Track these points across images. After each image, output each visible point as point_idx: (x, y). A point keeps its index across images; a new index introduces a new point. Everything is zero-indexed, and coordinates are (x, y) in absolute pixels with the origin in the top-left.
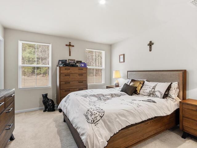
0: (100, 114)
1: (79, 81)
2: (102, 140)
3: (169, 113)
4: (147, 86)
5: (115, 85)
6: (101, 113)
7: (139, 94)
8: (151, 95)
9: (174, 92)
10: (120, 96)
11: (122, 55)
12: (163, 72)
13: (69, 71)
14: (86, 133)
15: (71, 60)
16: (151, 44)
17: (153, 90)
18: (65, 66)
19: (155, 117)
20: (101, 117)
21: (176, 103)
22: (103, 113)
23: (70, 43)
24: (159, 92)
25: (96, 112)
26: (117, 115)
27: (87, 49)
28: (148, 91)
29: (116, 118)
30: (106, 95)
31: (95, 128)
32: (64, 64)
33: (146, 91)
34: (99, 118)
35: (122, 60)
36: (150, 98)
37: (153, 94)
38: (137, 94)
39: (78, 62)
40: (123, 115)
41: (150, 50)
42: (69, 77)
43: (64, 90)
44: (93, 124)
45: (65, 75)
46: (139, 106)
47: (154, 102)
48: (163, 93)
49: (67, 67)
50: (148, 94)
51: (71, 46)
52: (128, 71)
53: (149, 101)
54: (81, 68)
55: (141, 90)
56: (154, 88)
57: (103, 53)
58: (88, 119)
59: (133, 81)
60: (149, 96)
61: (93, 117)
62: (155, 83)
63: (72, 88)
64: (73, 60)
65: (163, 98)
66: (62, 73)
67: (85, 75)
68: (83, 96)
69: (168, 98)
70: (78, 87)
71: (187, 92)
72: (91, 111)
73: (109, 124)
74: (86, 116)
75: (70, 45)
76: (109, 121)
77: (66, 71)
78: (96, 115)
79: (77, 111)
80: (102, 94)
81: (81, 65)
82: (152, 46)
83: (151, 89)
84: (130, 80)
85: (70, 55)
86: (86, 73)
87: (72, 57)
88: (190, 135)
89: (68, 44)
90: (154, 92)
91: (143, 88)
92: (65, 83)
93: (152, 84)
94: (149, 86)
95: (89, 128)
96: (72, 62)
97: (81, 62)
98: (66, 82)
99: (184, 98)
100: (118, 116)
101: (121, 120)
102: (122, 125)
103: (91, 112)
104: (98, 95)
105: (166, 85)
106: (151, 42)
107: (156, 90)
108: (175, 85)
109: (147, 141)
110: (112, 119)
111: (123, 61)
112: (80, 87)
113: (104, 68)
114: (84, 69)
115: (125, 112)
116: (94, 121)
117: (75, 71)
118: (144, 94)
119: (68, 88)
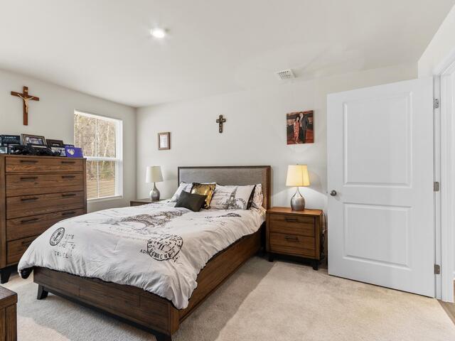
0: (177, 243)
1: (64, 194)
2: (190, 280)
3: (256, 229)
4: (221, 194)
5: (153, 197)
6: (178, 241)
7: (210, 207)
8: (230, 208)
9: (258, 200)
10: (181, 214)
11: (164, 134)
12: (241, 170)
13: (33, 167)
14: (163, 277)
15: (31, 137)
16: (221, 121)
17: (232, 198)
18: (19, 153)
19: (243, 237)
20: (180, 247)
21: (262, 214)
22: (181, 241)
23: (26, 88)
24: (241, 200)
25: (168, 240)
26: (200, 240)
27: (77, 110)
28: (224, 201)
29: (200, 245)
30: (155, 216)
31: (177, 266)
32: (15, 149)
33: (220, 201)
34: (177, 249)
35: (164, 144)
36: (230, 211)
37: (233, 205)
38: (207, 209)
39: (51, 143)
40: (208, 240)
41: (221, 132)
42: (32, 184)
43: (18, 221)
44: (170, 260)
45: (22, 178)
46: (223, 224)
47: (238, 216)
48: (247, 202)
49: (28, 157)
50: (225, 206)
51: (29, 97)
52: (179, 168)
53: (230, 215)
54: (68, 161)
55: (213, 201)
56: (233, 195)
57: (119, 125)
58: (156, 255)
59: (195, 185)
60: (227, 208)
61: (166, 249)
62: (234, 187)
63: (43, 211)
64: (37, 137)
65: (247, 209)
66: (10, 174)
67: (79, 177)
68: (107, 223)
69: (252, 208)
70: (61, 209)
71: (271, 197)
72: (157, 241)
73: (192, 255)
74: (148, 252)
75: (25, 95)
76: (193, 252)
77: (24, 168)
78: (171, 246)
79: (115, 251)
80: (146, 215)
81: (66, 151)
82: (224, 123)
83: (228, 198)
84: (191, 185)
85: (26, 123)
86: (83, 173)
87: (30, 130)
88: (278, 254)
89: (20, 91)
90: (234, 201)
91: (215, 197)
92: (22, 200)
93: (229, 189)
94: (224, 193)
95: (164, 267)
96: (35, 143)
97: (60, 144)
98: (23, 197)
99: (268, 207)
100: (201, 242)
101: (206, 246)
102: (209, 253)
103: (158, 243)
104: (138, 216)
105: (249, 189)
106: (221, 117)
107: (236, 198)
108: (259, 188)
109: (230, 279)
110: (195, 247)
111: (167, 146)
112: (66, 209)
113: (121, 159)
114: (77, 162)
115: (209, 234)
116: (170, 256)
117: (52, 168)
118: (217, 206)
119: (32, 213)
